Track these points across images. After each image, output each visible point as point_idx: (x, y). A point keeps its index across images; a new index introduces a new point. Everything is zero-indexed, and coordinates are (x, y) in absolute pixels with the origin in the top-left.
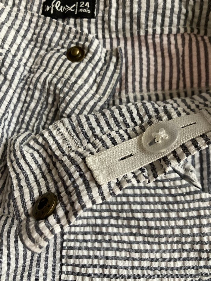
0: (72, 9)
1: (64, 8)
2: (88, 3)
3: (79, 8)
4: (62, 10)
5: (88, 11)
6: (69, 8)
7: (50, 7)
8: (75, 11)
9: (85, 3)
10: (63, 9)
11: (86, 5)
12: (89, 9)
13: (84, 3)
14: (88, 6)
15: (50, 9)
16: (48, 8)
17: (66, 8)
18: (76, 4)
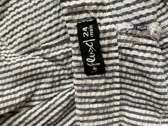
0: (91, 45)
1: (91, 53)
2: (84, 29)
3: (89, 38)
4: (94, 55)
5: (91, 27)
6: (91, 48)
7: (93, 67)
8: (92, 42)
9: (84, 31)
10: (92, 55)
11: (86, 30)
12: (88, 27)
13: (84, 33)
14: (86, 28)
15: (96, 66)
16: (95, 69)
17: (91, 51)
18: (86, 42)
